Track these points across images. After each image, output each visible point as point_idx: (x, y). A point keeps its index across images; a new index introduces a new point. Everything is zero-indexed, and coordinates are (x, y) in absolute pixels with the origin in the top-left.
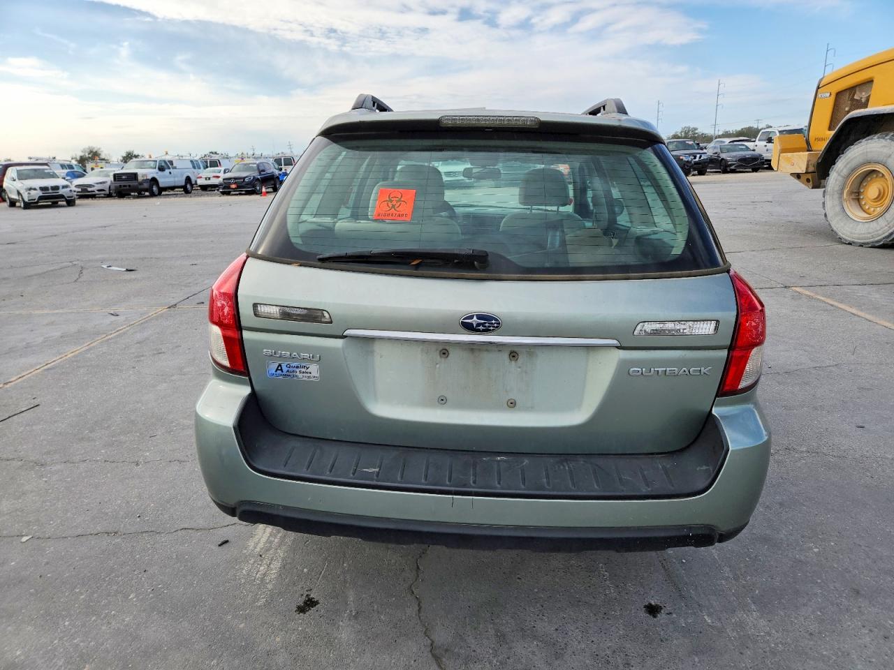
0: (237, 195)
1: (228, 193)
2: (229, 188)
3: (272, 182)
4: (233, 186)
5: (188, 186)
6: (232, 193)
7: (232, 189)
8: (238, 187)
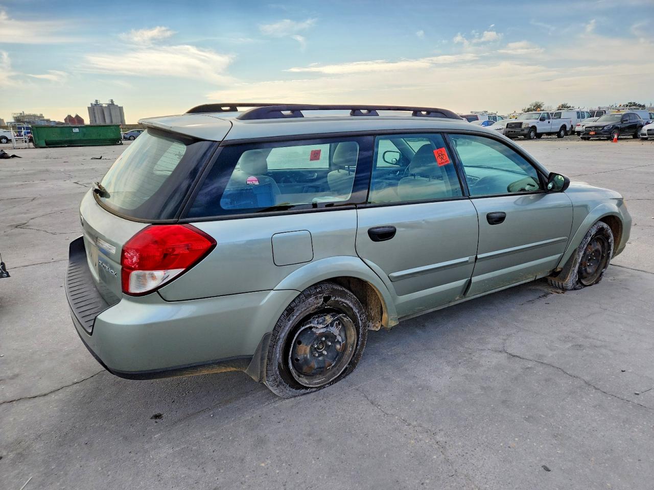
0: (597, 140)
1: (588, 139)
2: (588, 134)
3: (634, 130)
4: (592, 133)
5: (562, 133)
6: (591, 138)
7: (591, 135)
8: (596, 134)
